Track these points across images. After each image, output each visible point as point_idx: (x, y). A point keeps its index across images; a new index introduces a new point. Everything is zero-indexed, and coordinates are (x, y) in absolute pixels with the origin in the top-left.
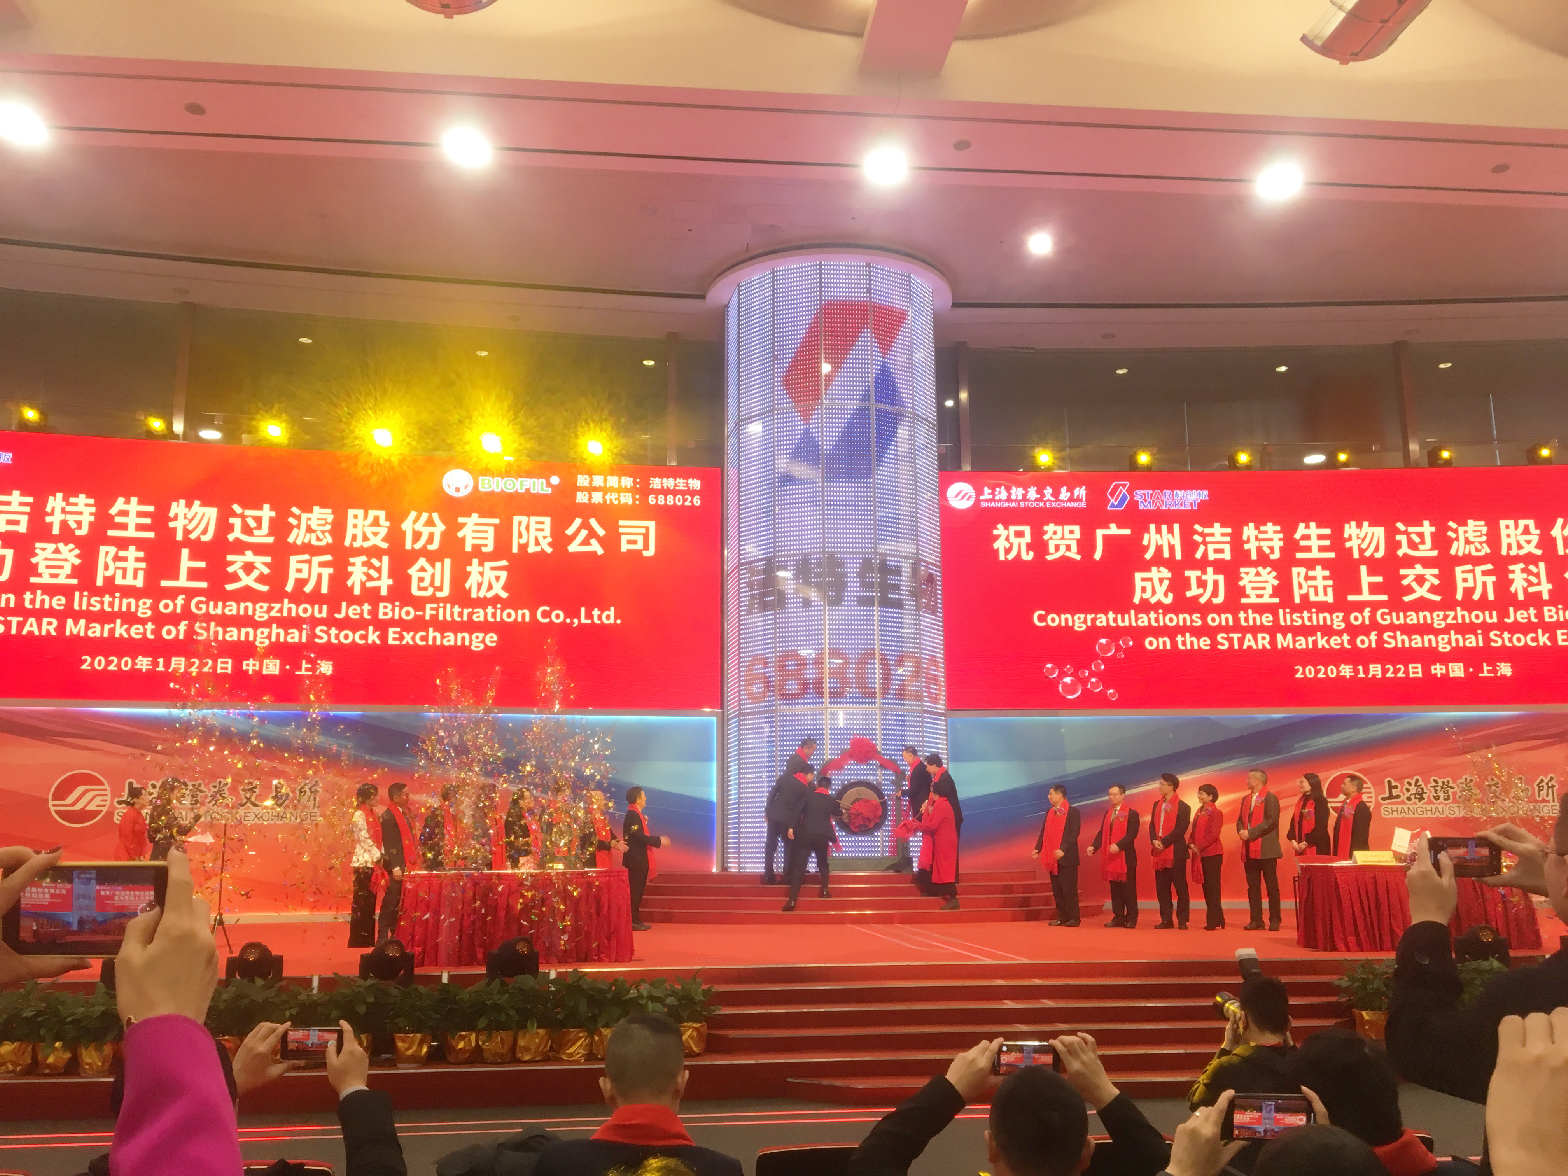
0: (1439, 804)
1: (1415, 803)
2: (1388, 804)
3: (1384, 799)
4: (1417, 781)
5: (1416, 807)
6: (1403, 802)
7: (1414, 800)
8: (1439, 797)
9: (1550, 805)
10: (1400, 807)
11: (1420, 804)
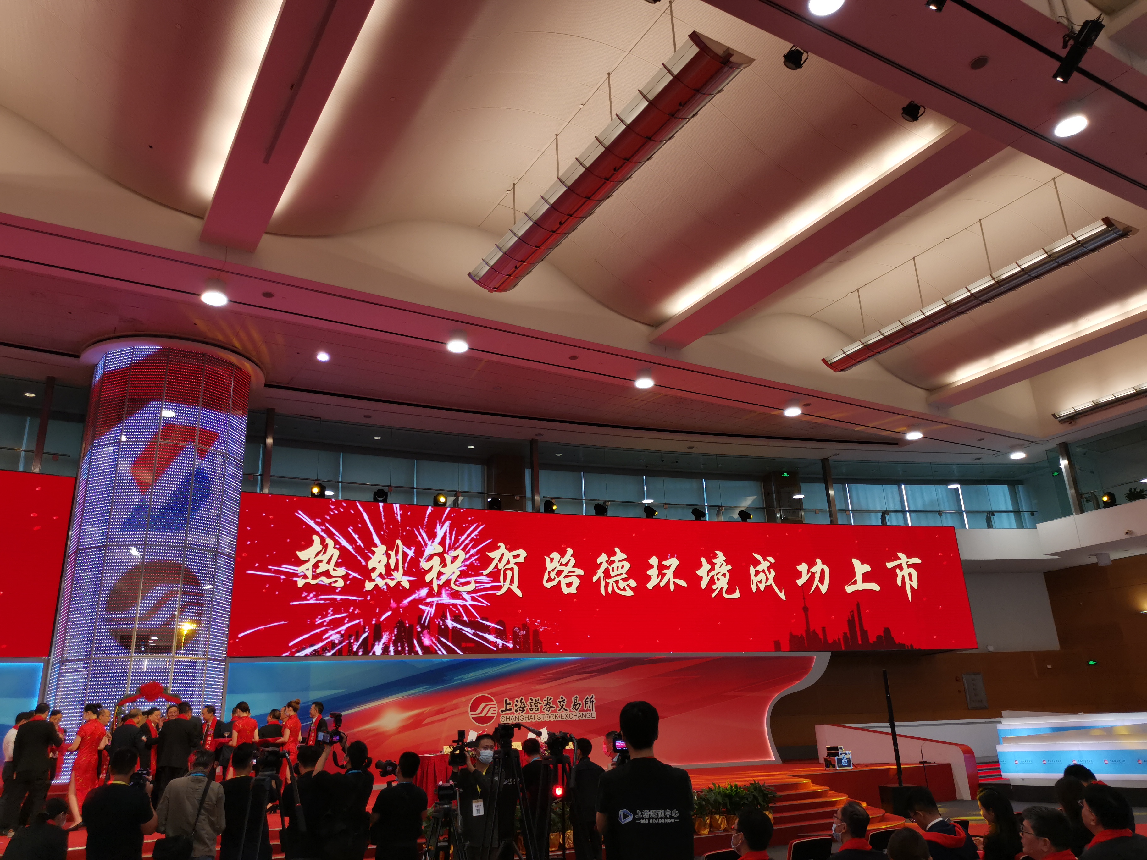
0: (532, 713)
1: (519, 713)
2: (505, 714)
3: (502, 711)
4: (522, 699)
5: (520, 716)
6: (513, 713)
7: (519, 711)
8: (533, 709)
9: (590, 713)
10: (511, 716)
11: (522, 714)
